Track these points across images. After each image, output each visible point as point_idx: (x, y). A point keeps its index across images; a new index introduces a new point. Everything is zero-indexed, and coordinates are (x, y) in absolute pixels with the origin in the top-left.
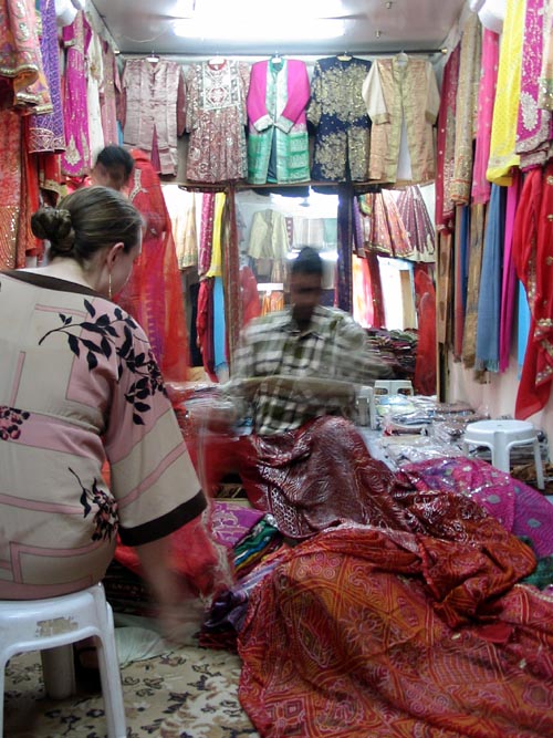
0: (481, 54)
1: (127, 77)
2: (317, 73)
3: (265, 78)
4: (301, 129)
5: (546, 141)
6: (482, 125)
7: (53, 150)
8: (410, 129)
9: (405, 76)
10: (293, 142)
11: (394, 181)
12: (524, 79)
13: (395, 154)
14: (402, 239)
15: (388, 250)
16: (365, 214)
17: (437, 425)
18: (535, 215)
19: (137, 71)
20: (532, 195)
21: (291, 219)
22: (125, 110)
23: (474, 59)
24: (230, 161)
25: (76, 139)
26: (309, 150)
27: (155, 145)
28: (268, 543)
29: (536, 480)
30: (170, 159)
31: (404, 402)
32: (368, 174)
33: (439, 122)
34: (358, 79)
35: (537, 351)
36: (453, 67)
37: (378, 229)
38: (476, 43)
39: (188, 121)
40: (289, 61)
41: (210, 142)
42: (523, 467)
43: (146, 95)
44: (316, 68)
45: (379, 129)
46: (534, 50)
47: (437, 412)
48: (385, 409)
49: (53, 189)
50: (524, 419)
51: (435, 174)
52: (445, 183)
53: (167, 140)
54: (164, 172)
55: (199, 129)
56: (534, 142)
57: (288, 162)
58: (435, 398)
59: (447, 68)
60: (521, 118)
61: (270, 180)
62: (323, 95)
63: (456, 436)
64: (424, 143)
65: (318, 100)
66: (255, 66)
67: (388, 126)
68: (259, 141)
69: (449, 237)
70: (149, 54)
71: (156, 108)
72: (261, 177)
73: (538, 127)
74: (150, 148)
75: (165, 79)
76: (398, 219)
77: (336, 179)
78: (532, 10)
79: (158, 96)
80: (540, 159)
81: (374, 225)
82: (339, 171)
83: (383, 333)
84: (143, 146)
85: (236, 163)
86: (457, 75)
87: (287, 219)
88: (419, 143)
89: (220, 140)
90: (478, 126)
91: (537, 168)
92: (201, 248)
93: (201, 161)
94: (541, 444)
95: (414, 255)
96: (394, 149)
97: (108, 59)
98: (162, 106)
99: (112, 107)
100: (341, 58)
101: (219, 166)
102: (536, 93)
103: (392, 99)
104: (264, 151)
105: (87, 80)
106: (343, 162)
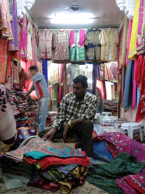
0: (128, 26)
1: (39, 34)
2: (87, 33)
3: (74, 34)
4: (83, 47)
5: (144, 47)
7: (15, 50)
8: (111, 47)
9: (110, 33)
10: (81, 50)
11: (107, 60)
12: (138, 31)
13: (107, 54)
14: (111, 77)
15: (108, 79)
16: (102, 70)
17: (115, 124)
18: (141, 67)
19: (42, 33)
20: (140, 61)
21: (84, 72)
22: (39, 42)
23: (127, 28)
24: (65, 55)
25: (23, 48)
26: (85, 52)
27: (46, 51)
29: (140, 139)
30: (50, 55)
31: (109, 118)
32: (100, 58)
33: (118, 46)
34: (98, 34)
35: (141, 104)
37: (105, 74)
38: (127, 24)
39: (54, 45)
40: (80, 30)
41: (60, 50)
42: (137, 135)
43: (44, 39)
44: (87, 32)
45: (103, 47)
46: (141, 23)
47: (117, 120)
48: (103, 119)
49: (16, 60)
50: (138, 122)
51: (117, 59)
52: (120, 60)
53: (49, 50)
54: (48, 58)
55: (57, 47)
56: (141, 47)
57: (79, 55)
58: (117, 117)
59: (121, 31)
60: (137, 41)
61: (75, 60)
62: (89, 38)
63: (120, 127)
64: (115, 51)
65: (88, 40)
66: (72, 31)
67: (105, 46)
68: (72, 50)
69: (121, 75)
70: (45, 28)
71: (46, 42)
72: (72, 59)
73: (142, 43)
74: (45, 52)
75: (49, 35)
76: (110, 72)
77: (92, 59)
78: (140, 12)
79: (47, 39)
80: (142, 52)
81: (104, 73)
82: (93, 57)
83: (106, 100)
84: (43, 51)
85: (67, 55)
86: (123, 32)
87: (83, 72)
88: (113, 51)
89: (62, 49)
90: (127, 46)
91: (142, 54)
92: (60, 78)
93: (57, 55)
94: (142, 129)
95: (114, 81)
96: (107, 52)
97: (34, 29)
98: (48, 41)
99: (35, 41)
100: (93, 29)
101: (62, 56)
102: (141, 34)
103: (106, 39)
104: (73, 53)
105: (27, 34)
106: (94, 55)
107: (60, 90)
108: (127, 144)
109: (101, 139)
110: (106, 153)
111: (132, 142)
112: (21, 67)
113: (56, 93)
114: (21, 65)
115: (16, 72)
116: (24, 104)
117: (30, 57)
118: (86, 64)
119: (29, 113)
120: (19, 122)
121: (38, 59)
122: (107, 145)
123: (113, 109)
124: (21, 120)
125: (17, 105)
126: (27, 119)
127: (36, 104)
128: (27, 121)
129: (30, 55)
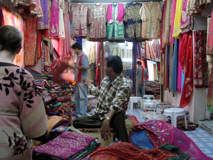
0: (172, 1)
1: (73, 9)
2: (126, 7)
3: (112, 9)
4: (122, 23)
5: (189, 25)
6: (172, 21)
7: (44, 29)
8: (153, 23)
9: (152, 8)
10: (119, 27)
11: (149, 38)
12: (183, 7)
13: (149, 30)
14: (153, 55)
15: (150, 58)
16: (143, 48)
17: (158, 109)
18: (186, 47)
19: (75, 7)
20: (185, 41)
21: (124, 50)
22: (72, 18)
23: (170, 2)
24: (101, 32)
25: (54, 26)
26: (124, 29)
27: (80, 28)
28: (95, 148)
29: (185, 126)
30: (85, 32)
31: (151, 101)
32: (141, 36)
33: (161, 22)
34: (138, 9)
35: (186, 88)
36: (165, 5)
37: (147, 52)
39: (90, 21)
40: (118, 4)
41: (96, 27)
42: (181, 122)
43: (78, 14)
44: (126, 6)
45: (144, 23)
47: (160, 105)
49: (46, 40)
50: (182, 108)
51: (160, 36)
52: (163, 38)
53: (84, 26)
54: (83, 35)
55: (93, 23)
56: (185, 25)
57: (118, 33)
58: (160, 100)
59: (164, 6)
60: (182, 18)
61: (113, 38)
62: (128, 13)
63: (163, 112)
64: (157, 27)
65: (127, 15)
66: (109, 5)
67: (147, 22)
68: (110, 27)
69: (164, 54)
70: (79, 2)
71: (80, 17)
72: (110, 37)
73: (186, 21)
74: (79, 29)
75: (83, 9)
76: (152, 50)
77: (132, 37)
79: (81, 14)
80: (187, 30)
81: (145, 51)
82: (133, 35)
83: (148, 82)
84: (77, 28)
85: (103, 33)
86: (166, 7)
87: (122, 50)
88: (156, 27)
89: (99, 26)
90: (171, 22)
91: (186, 33)
92: (97, 58)
93: (93, 32)
94: (187, 115)
95: (157, 60)
96: (148, 29)
97: (67, 3)
98: (82, 17)
99: (67, 17)
100: (133, 3)
101: (98, 34)
102: (186, 10)
103: (148, 14)
104: (111, 30)
105: (59, 9)
106: (134, 32)
107: (97, 71)
108: (170, 133)
109: (142, 128)
110: (146, 144)
111: (175, 131)
112: (52, 47)
113: (92, 73)
114: (52, 45)
115: (47, 53)
116: (56, 88)
117: (62, 35)
118: (125, 41)
119: (63, 98)
120: (51, 109)
121: (72, 37)
122: (148, 135)
123: (156, 91)
124: (54, 106)
125: (48, 91)
126: (60, 105)
127: (70, 88)
128: (61, 108)
129: (63, 33)
